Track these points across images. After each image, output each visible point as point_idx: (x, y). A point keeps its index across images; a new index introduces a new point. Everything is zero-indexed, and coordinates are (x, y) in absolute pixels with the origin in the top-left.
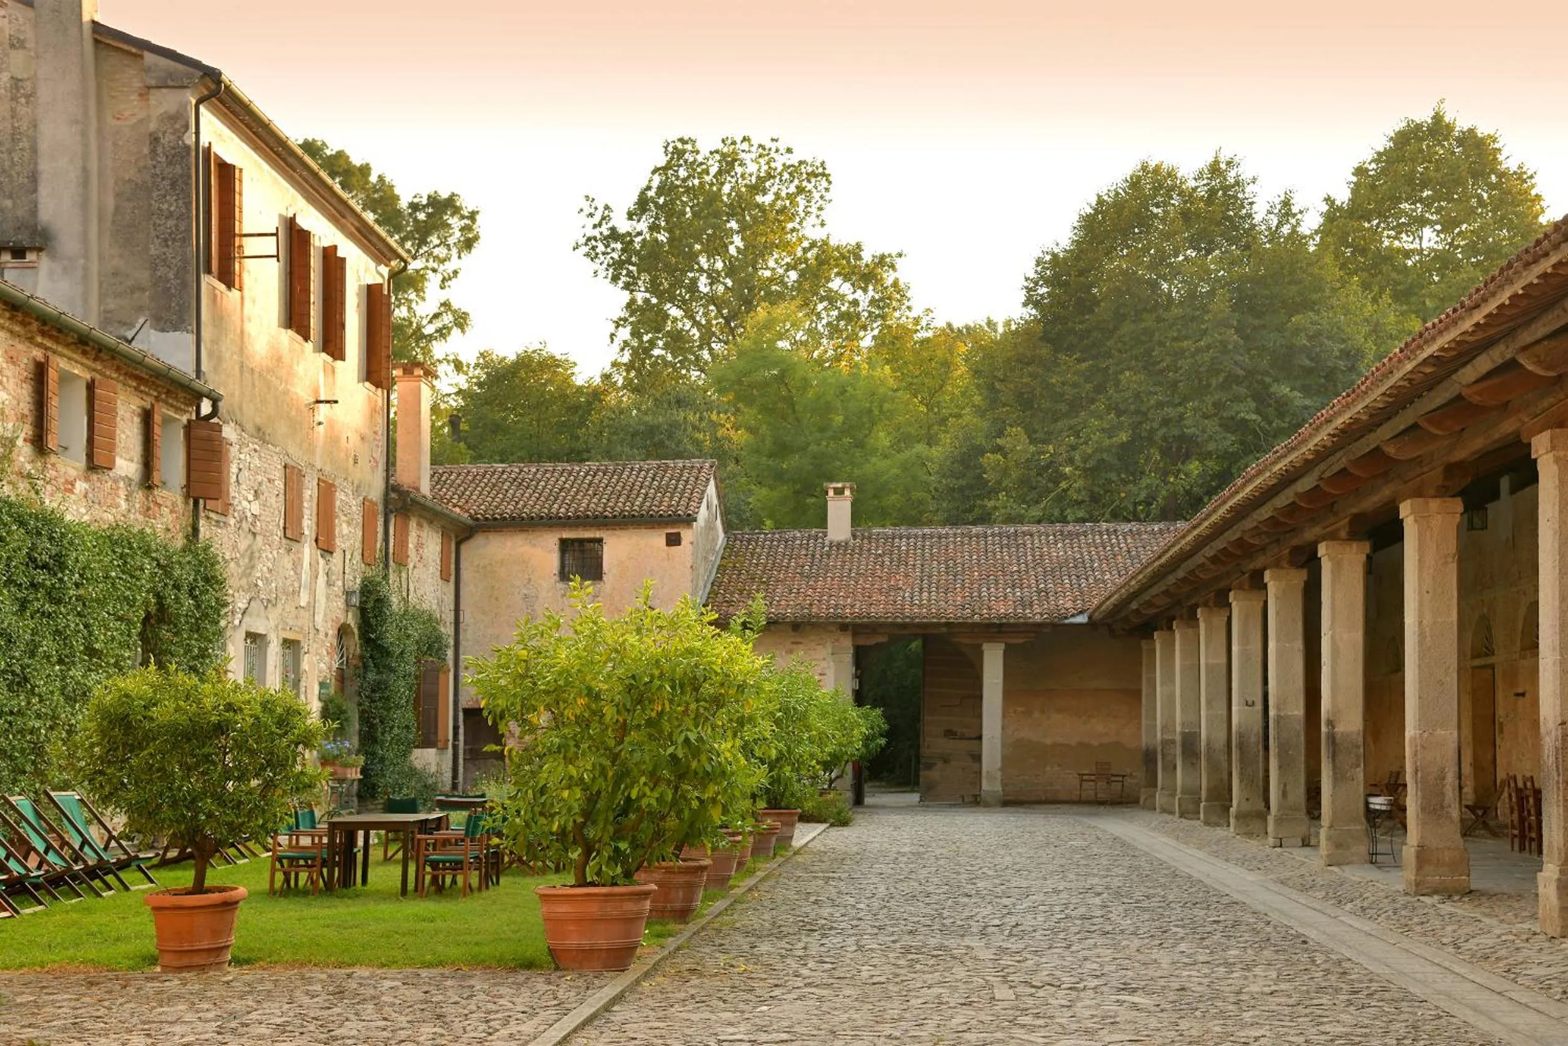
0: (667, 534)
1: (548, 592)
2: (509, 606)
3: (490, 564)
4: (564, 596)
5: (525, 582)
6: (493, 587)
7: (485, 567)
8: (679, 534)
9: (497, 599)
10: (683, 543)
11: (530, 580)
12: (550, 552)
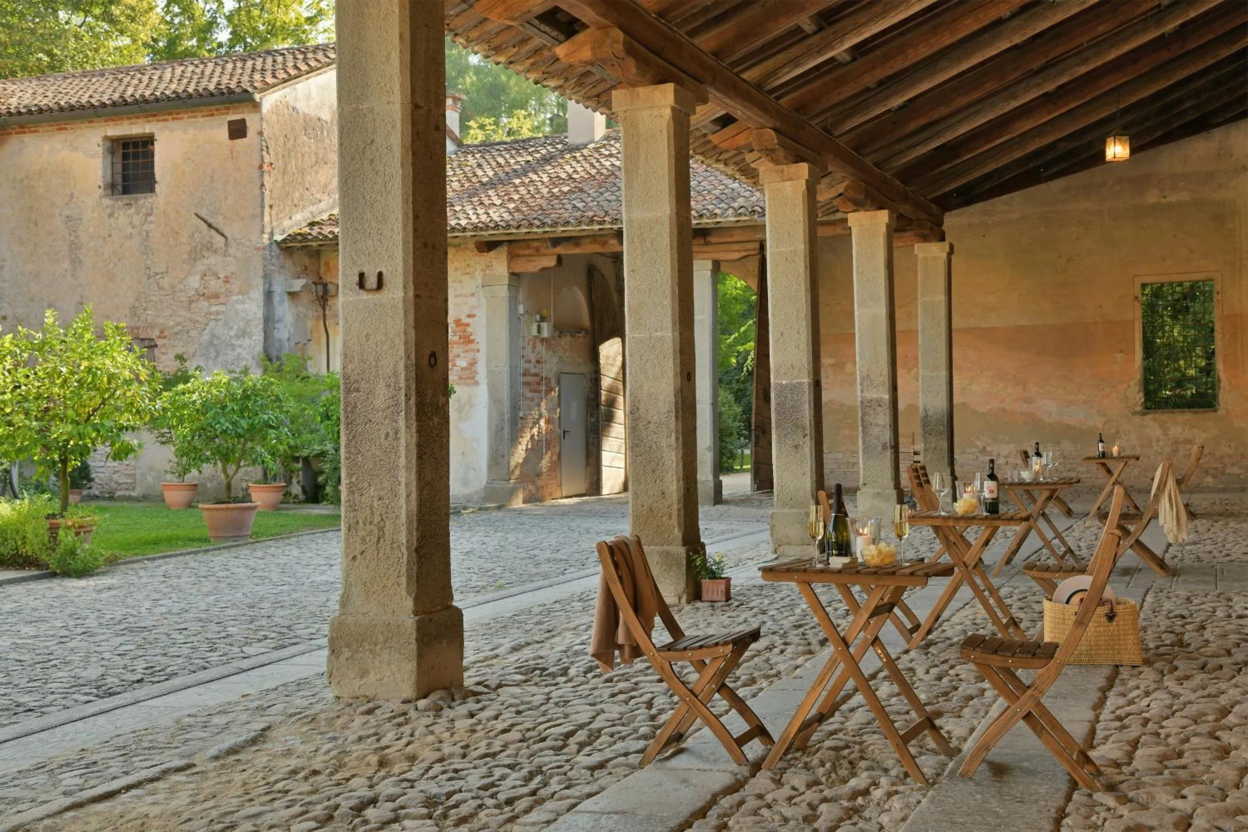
0: (230, 123)
1: (93, 211)
2: (50, 233)
3: (27, 177)
4: (111, 215)
5: (67, 199)
6: (31, 208)
7: (22, 181)
8: (243, 121)
9: (36, 224)
10: (248, 134)
11: (72, 195)
12: (93, 157)
